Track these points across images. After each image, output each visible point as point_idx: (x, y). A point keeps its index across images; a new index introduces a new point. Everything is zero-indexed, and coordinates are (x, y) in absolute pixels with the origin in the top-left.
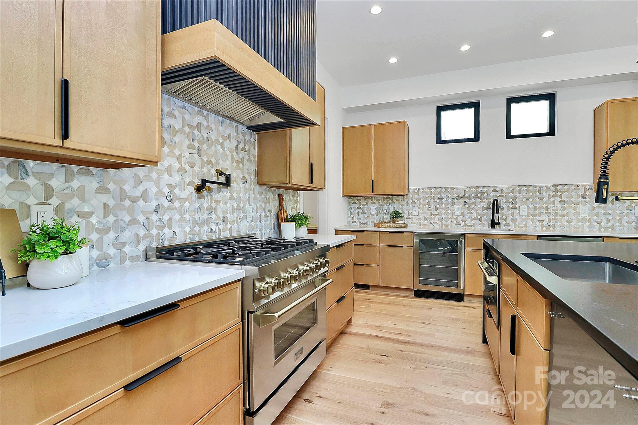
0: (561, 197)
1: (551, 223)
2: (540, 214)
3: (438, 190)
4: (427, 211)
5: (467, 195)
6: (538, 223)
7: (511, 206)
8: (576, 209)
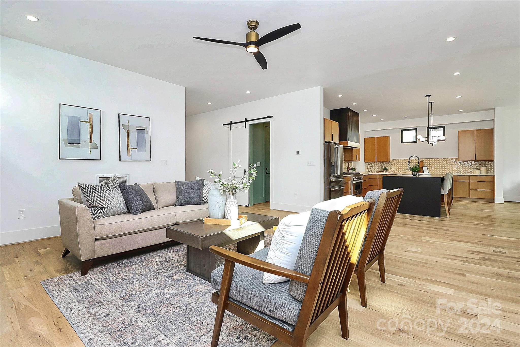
0: (446, 162)
1: (443, 172)
2: (439, 169)
3: (401, 160)
4: (397, 167)
5: (412, 162)
6: (438, 171)
7: (429, 166)
8: (452, 166)
